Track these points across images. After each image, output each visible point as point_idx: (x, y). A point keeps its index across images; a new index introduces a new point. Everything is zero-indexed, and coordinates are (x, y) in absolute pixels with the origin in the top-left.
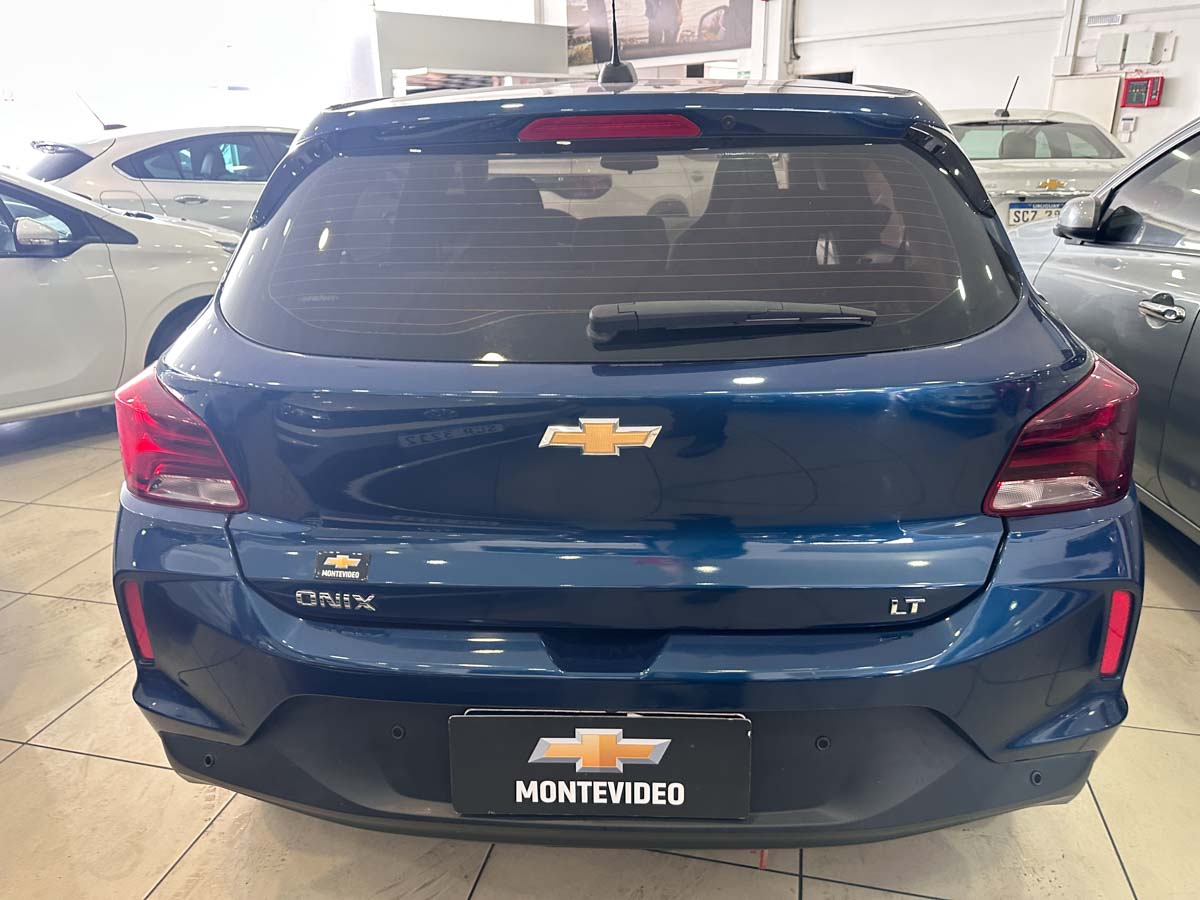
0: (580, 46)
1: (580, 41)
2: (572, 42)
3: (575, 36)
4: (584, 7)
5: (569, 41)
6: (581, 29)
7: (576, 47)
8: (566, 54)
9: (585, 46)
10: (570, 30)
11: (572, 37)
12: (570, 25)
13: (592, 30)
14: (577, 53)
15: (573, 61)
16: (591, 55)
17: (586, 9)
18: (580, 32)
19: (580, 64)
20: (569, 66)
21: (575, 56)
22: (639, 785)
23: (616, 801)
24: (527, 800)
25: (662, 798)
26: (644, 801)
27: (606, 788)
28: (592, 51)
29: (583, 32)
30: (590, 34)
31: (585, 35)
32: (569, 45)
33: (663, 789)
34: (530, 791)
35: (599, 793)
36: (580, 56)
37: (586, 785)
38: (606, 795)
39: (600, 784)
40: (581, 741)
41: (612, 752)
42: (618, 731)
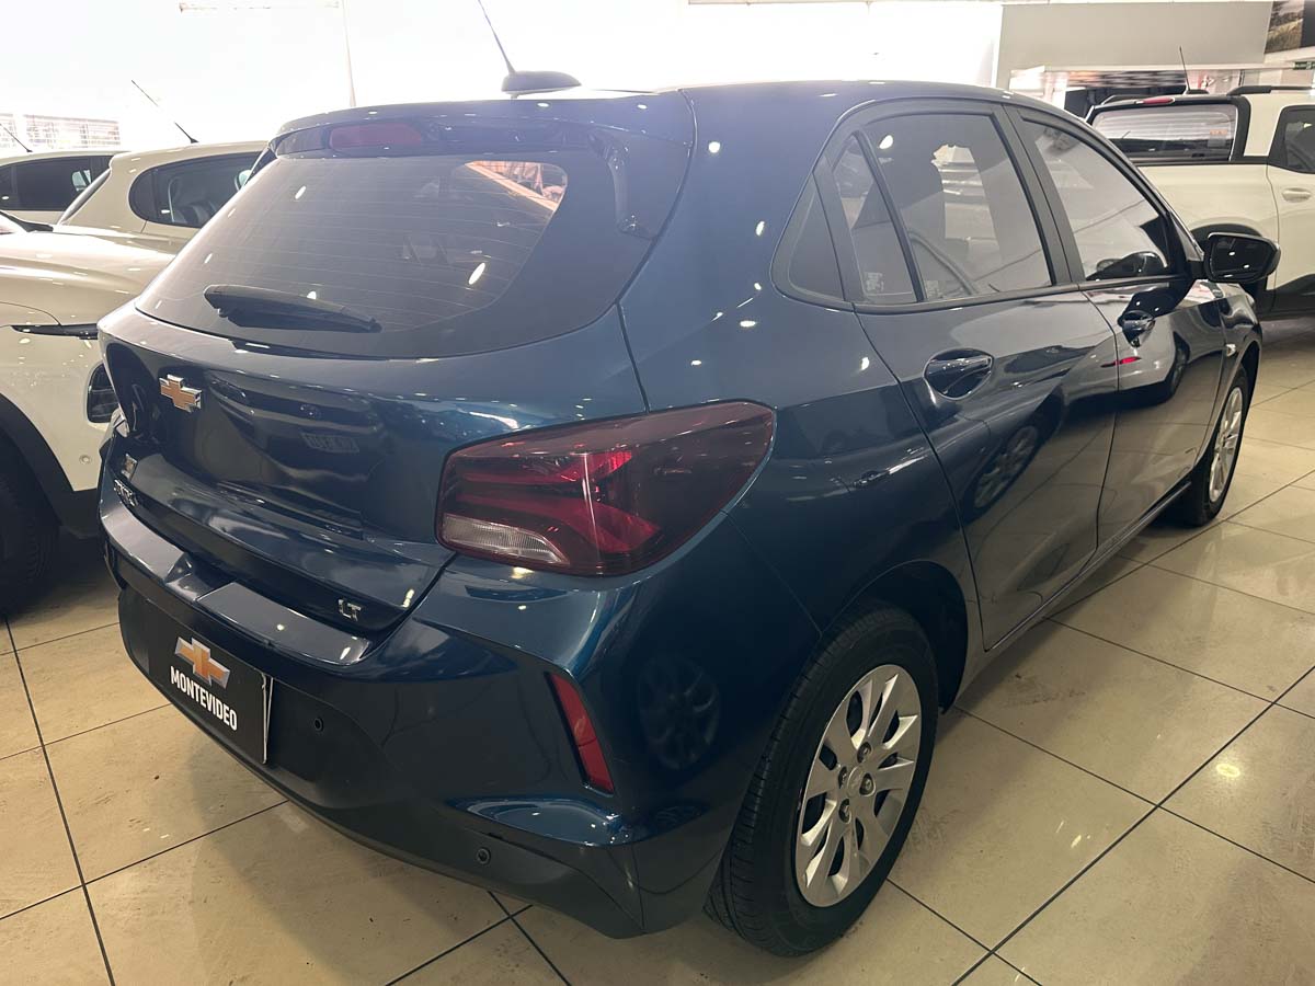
0: (1285, 26)
1: (1288, 18)
2: (1276, 20)
3: (1281, 13)
5: (1272, 20)
6: (1291, 4)
7: (1279, 28)
8: (1265, 36)
9: (1293, 25)
10: (1276, 5)
11: (1278, 14)
13: (1306, 3)
14: (1280, 35)
15: (1272, 46)
16: (1298, 38)
18: (1288, 8)
19: (1282, 50)
20: (1266, 53)
21: (1277, 38)
22: (218, 701)
23: (210, 709)
24: (176, 684)
25: (228, 719)
26: (221, 717)
27: (204, 695)
28: (1300, 31)
29: (1295, 7)
30: (1302, 9)
31: (1297, 11)
32: (1271, 24)
33: (228, 712)
34: (176, 677)
35: (203, 697)
36: (1282, 39)
37: (198, 687)
38: (205, 702)
39: (202, 690)
40: (194, 650)
41: (206, 666)
42: (208, 650)
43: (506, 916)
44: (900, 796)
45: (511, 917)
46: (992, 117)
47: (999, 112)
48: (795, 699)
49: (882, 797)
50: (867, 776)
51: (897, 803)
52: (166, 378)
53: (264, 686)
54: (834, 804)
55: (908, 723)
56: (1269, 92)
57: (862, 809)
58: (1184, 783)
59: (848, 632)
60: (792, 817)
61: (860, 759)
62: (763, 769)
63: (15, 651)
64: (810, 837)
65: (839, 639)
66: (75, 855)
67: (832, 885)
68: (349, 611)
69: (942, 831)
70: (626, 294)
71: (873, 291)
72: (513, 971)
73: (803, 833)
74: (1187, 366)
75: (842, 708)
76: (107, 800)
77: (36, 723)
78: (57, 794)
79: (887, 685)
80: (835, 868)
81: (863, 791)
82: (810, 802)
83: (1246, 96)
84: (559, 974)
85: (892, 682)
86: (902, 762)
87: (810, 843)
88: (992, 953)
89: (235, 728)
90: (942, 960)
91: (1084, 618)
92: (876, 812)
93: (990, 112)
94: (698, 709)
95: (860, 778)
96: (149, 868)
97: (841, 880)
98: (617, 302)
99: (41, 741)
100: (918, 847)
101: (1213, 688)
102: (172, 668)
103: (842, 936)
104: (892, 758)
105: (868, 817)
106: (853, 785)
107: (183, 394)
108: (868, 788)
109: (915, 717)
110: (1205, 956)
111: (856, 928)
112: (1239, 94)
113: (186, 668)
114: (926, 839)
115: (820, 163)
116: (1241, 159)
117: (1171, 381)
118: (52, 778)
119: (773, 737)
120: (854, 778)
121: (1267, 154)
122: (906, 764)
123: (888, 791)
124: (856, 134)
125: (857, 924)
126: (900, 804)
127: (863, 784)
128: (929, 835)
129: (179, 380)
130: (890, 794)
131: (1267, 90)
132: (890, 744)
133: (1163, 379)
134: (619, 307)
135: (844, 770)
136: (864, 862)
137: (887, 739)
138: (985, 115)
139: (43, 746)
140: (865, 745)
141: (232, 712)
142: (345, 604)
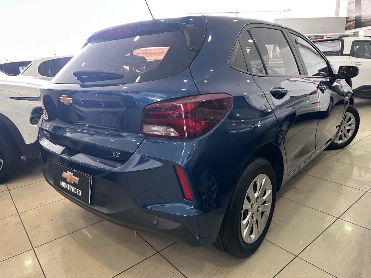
0: (350, 23)
1: (351, 21)
2: (347, 22)
3: (349, 20)
4: (354, 9)
6: (351, 17)
8: (345, 26)
9: (352, 23)
10: (347, 18)
11: (348, 20)
12: (347, 16)
13: (355, 17)
15: (347, 28)
16: (354, 26)
17: (354, 10)
18: (350, 19)
19: (350, 29)
20: (345, 30)
21: (348, 26)
22: (75, 188)
23: (72, 191)
24: (62, 186)
25: (78, 193)
26: (76, 193)
27: (71, 187)
28: (354, 24)
29: (352, 18)
30: (354, 18)
31: (353, 19)
32: (346, 23)
33: (78, 191)
34: (62, 184)
35: (70, 188)
36: (350, 27)
37: (69, 185)
38: (71, 189)
39: (70, 186)
40: (68, 175)
41: (71, 178)
42: (72, 174)
43: (157, 252)
44: (267, 213)
45: (158, 252)
46: (281, 31)
47: (283, 30)
48: (239, 181)
49: (263, 213)
50: (258, 207)
51: (267, 215)
52: (62, 97)
53: (89, 181)
54: (251, 213)
55: (269, 192)
56: (349, 37)
57: (257, 216)
58: (345, 212)
59: (252, 163)
60: (240, 214)
61: (256, 201)
62: (232, 200)
63: (8, 190)
64: (244, 222)
65: (250, 165)
66: (30, 241)
67: (250, 238)
68: (116, 154)
69: (278, 227)
70: (191, 65)
71: (255, 71)
72: (160, 266)
73: (243, 221)
74: (332, 107)
75: (252, 185)
76: (38, 227)
77: (16, 208)
78: (23, 226)
79: (263, 180)
80: (251, 233)
81: (258, 211)
82: (244, 210)
83: (343, 38)
84: (174, 266)
85: (264, 179)
86: (267, 204)
87: (245, 223)
88: (296, 256)
89: (80, 195)
90: (282, 258)
91: (312, 172)
92: (261, 217)
93: (281, 29)
94: (212, 189)
95: (256, 207)
96: (52, 243)
97: (253, 236)
98: (189, 67)
99: (18, 212)
100: (273, 231)
101: (350, 188)
102: (61, 181)
103: (254, 254)
104: (265, 202)
105: (259, 219)
106: (255, 209)
107: (67, 100)
108: (259, 210)
109: (271, 191)
110: (357, 255)
111: (257, 252)
112: (341, 38)
113: (65, 180)
114: (274, 228)
115: (239, 36)
116: (342, 54)
117: (328, 111)
118: (22, 221)
119: (234, 192)
120: (255, 206)
121: (349, 53)
122: (269, 204)
123: (264, 212)
124: (248, 30)
125: (257, 250)
126: (268, 216)
127: (258, 209)
128: (275, 227)
129: (66, 96)
130: (265, 213)
131: (348, 36)
132: (264, 198)
133: (326, 110)
134: (189, 68)
135: (252, 204)
136: (259, 232)
137: (263, 196)
138: (280, 30)
139: (18, 213)
140: (258, 197)
141: (79, 190)
142: (115, 153)
